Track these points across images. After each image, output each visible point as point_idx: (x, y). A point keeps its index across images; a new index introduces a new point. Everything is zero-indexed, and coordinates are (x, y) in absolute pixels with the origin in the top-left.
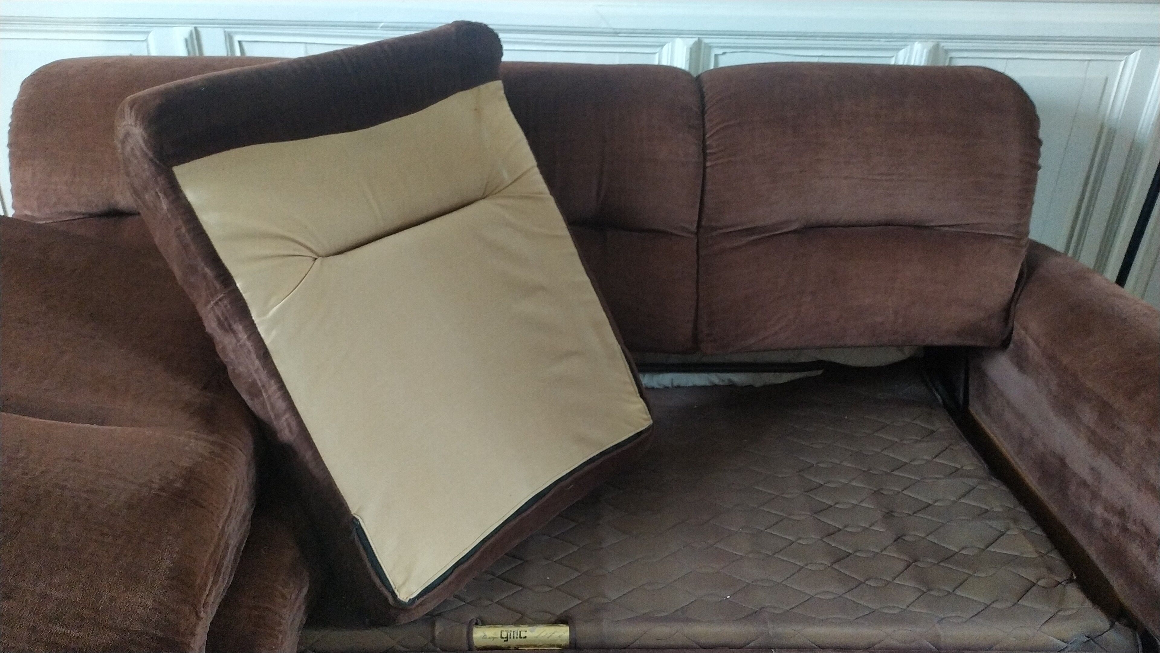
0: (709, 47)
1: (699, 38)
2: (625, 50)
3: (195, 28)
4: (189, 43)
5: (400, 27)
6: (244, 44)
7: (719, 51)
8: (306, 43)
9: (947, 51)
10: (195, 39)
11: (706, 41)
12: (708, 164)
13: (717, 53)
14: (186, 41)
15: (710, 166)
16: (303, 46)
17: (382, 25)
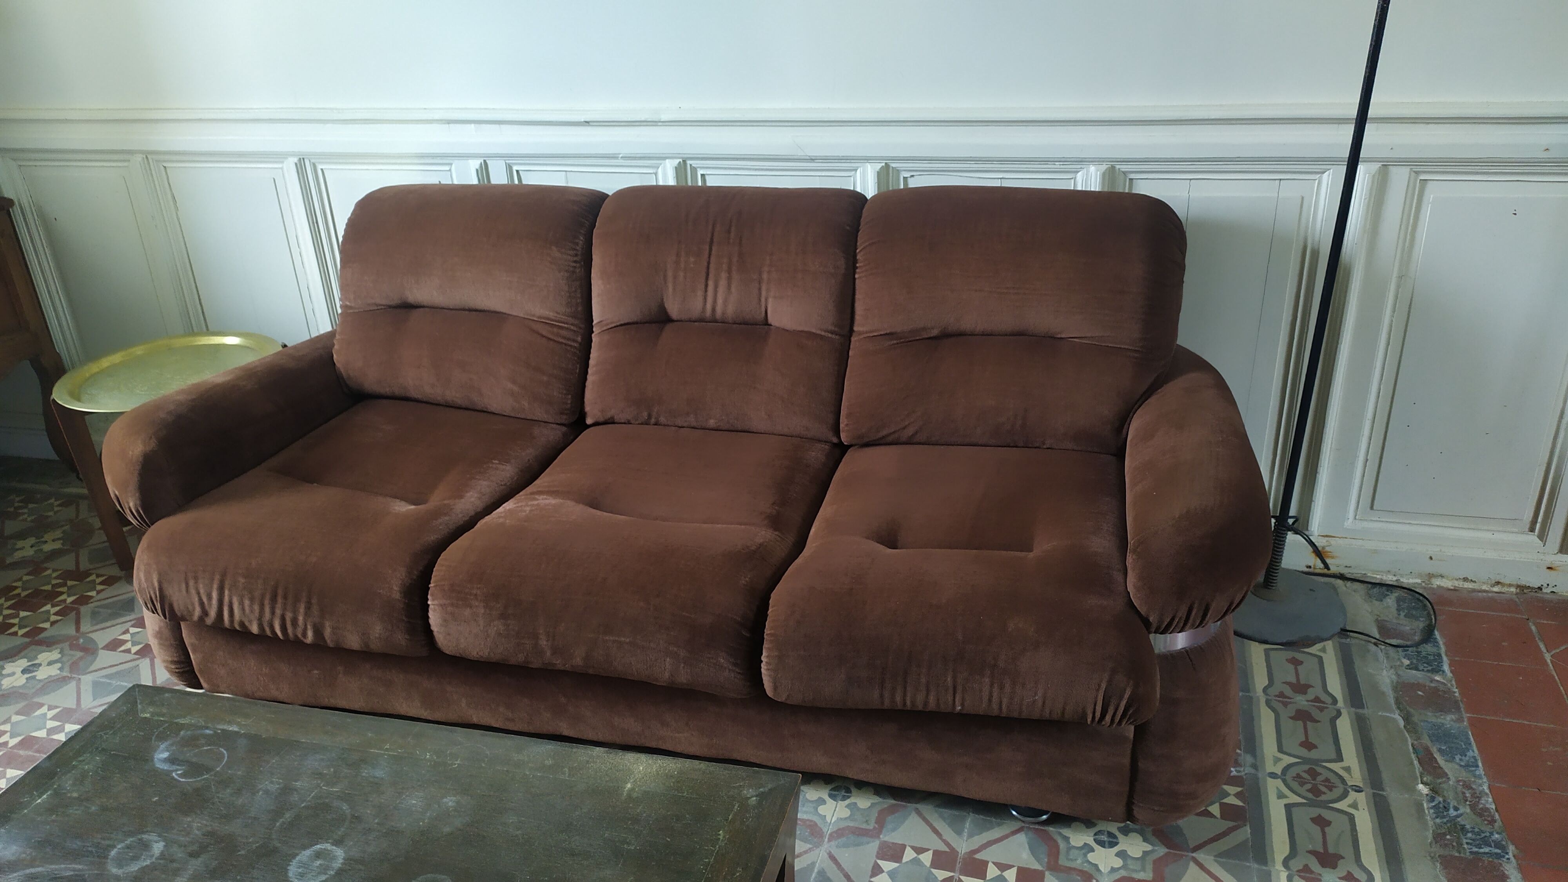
0: (898, 171)
1: (886, 163)
2: (824, 174)
3: (485, 161)
4: (479, 172)
5: (636, 157)
6: (520, 172)
7: (907, 175)
8: (566, 171)
9: (1124, 173)
10: (484, 170)
11: (893, 165)
12: (857, 276)
13: (905, 176)
14: (477, 170)
15: (858, 278)
16: (564, 173)
17: (621, 156)
